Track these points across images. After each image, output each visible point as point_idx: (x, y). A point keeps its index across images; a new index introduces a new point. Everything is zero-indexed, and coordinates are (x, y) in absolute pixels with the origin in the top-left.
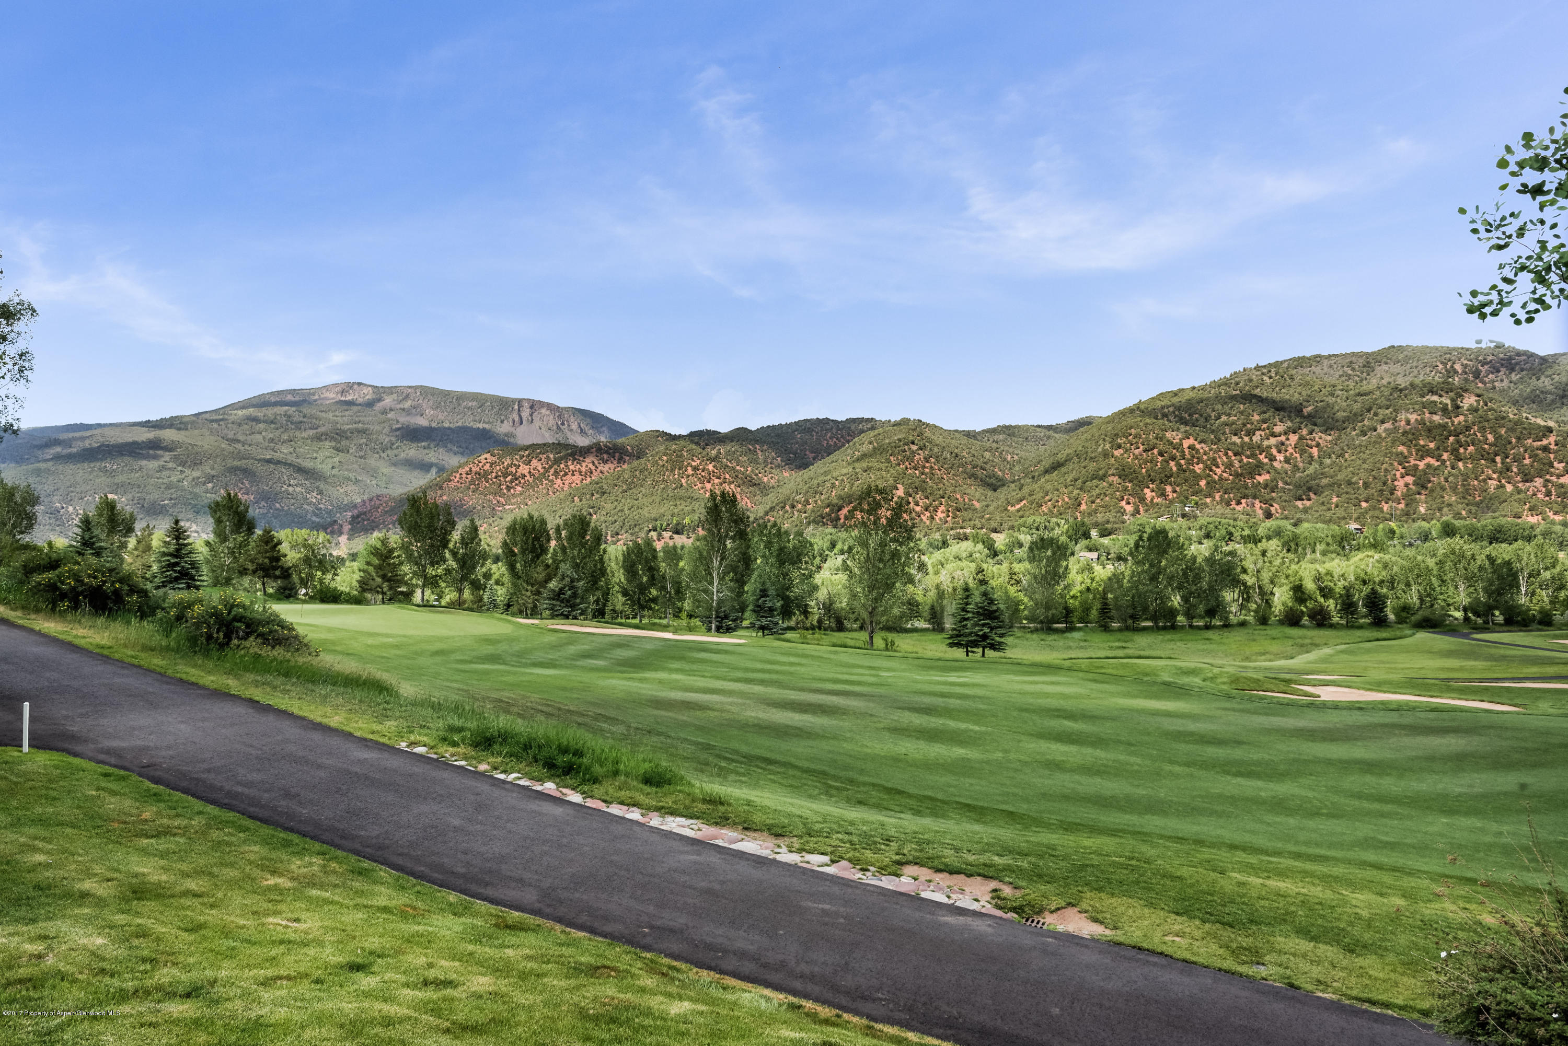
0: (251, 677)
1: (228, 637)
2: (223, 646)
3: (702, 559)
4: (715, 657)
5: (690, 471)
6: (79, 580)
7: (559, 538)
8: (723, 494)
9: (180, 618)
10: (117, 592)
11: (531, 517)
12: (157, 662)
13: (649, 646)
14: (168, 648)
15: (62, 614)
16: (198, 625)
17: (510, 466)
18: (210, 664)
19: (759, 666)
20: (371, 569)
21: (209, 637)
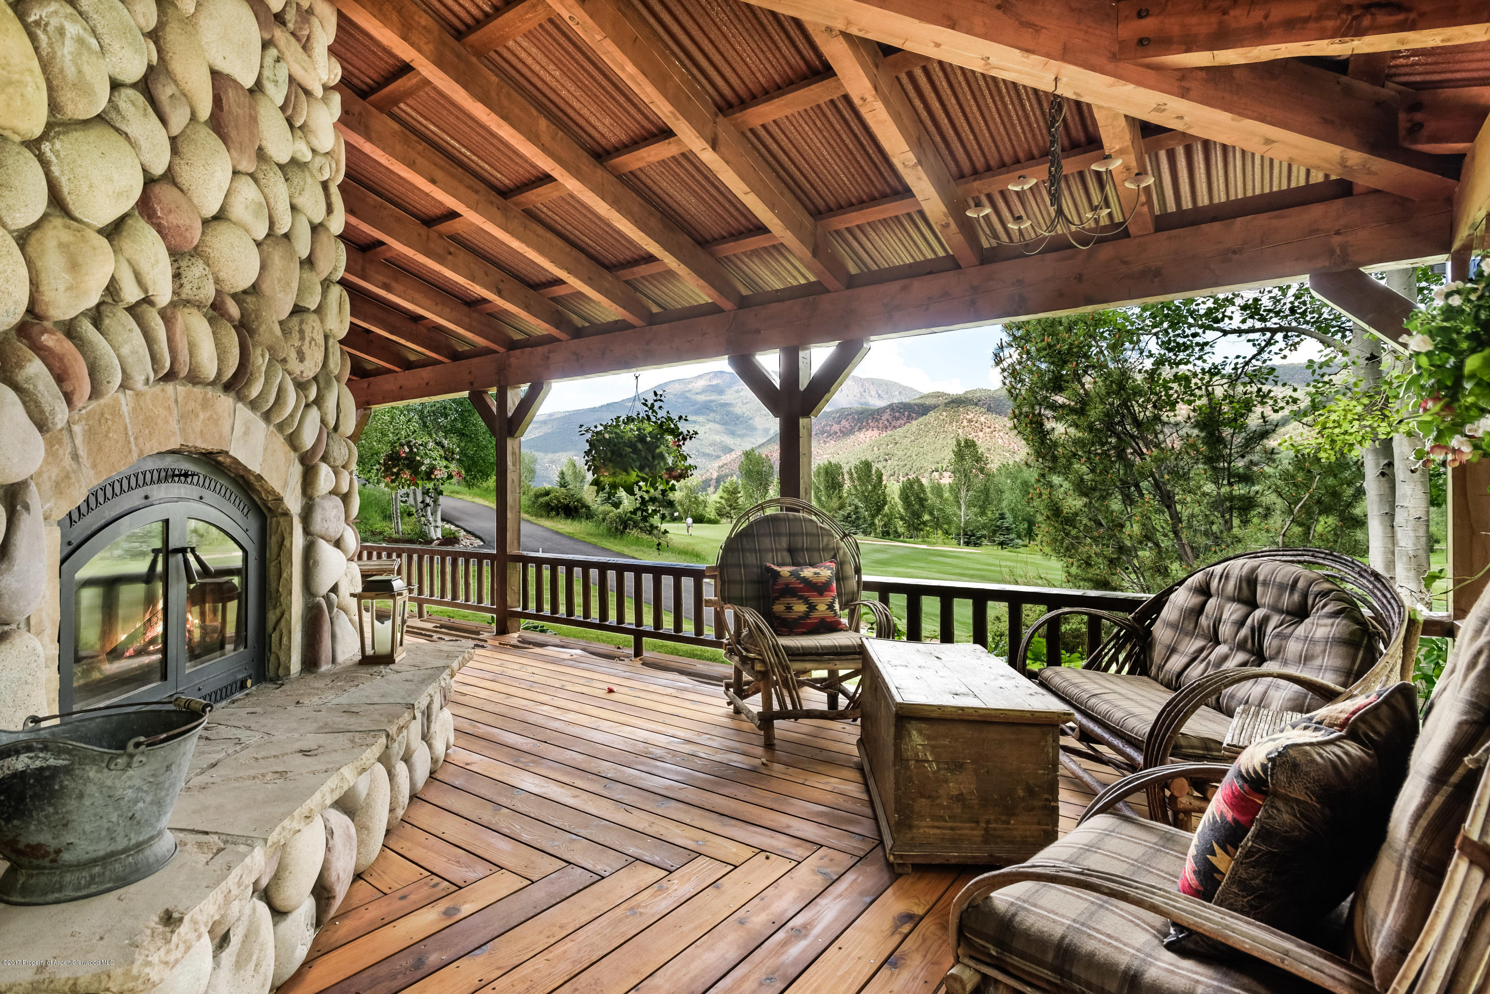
0: (634, 548)
1: (625, 528)
2: (622, 533)
3: (955, 490)
4: (949, 560)
5: (965, 423)
6: (559, 501)
7: (851, 478)
8: (966, 441)
9: (604, 520)
10: (576, 507)
11: (830, 463)
12: (593, 540)
13: (900, 552)
14: (599, 535)
15: (552, 518)
16: (611, 523)
17: (826, 425)
18: (616, 541)
19: (978, 566)
20: (723, 501)
21: (616, 528)
